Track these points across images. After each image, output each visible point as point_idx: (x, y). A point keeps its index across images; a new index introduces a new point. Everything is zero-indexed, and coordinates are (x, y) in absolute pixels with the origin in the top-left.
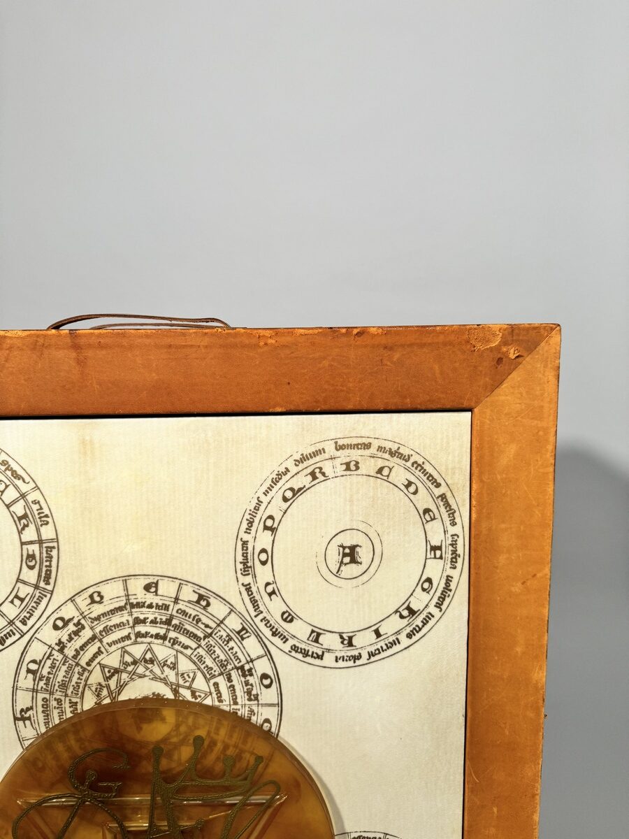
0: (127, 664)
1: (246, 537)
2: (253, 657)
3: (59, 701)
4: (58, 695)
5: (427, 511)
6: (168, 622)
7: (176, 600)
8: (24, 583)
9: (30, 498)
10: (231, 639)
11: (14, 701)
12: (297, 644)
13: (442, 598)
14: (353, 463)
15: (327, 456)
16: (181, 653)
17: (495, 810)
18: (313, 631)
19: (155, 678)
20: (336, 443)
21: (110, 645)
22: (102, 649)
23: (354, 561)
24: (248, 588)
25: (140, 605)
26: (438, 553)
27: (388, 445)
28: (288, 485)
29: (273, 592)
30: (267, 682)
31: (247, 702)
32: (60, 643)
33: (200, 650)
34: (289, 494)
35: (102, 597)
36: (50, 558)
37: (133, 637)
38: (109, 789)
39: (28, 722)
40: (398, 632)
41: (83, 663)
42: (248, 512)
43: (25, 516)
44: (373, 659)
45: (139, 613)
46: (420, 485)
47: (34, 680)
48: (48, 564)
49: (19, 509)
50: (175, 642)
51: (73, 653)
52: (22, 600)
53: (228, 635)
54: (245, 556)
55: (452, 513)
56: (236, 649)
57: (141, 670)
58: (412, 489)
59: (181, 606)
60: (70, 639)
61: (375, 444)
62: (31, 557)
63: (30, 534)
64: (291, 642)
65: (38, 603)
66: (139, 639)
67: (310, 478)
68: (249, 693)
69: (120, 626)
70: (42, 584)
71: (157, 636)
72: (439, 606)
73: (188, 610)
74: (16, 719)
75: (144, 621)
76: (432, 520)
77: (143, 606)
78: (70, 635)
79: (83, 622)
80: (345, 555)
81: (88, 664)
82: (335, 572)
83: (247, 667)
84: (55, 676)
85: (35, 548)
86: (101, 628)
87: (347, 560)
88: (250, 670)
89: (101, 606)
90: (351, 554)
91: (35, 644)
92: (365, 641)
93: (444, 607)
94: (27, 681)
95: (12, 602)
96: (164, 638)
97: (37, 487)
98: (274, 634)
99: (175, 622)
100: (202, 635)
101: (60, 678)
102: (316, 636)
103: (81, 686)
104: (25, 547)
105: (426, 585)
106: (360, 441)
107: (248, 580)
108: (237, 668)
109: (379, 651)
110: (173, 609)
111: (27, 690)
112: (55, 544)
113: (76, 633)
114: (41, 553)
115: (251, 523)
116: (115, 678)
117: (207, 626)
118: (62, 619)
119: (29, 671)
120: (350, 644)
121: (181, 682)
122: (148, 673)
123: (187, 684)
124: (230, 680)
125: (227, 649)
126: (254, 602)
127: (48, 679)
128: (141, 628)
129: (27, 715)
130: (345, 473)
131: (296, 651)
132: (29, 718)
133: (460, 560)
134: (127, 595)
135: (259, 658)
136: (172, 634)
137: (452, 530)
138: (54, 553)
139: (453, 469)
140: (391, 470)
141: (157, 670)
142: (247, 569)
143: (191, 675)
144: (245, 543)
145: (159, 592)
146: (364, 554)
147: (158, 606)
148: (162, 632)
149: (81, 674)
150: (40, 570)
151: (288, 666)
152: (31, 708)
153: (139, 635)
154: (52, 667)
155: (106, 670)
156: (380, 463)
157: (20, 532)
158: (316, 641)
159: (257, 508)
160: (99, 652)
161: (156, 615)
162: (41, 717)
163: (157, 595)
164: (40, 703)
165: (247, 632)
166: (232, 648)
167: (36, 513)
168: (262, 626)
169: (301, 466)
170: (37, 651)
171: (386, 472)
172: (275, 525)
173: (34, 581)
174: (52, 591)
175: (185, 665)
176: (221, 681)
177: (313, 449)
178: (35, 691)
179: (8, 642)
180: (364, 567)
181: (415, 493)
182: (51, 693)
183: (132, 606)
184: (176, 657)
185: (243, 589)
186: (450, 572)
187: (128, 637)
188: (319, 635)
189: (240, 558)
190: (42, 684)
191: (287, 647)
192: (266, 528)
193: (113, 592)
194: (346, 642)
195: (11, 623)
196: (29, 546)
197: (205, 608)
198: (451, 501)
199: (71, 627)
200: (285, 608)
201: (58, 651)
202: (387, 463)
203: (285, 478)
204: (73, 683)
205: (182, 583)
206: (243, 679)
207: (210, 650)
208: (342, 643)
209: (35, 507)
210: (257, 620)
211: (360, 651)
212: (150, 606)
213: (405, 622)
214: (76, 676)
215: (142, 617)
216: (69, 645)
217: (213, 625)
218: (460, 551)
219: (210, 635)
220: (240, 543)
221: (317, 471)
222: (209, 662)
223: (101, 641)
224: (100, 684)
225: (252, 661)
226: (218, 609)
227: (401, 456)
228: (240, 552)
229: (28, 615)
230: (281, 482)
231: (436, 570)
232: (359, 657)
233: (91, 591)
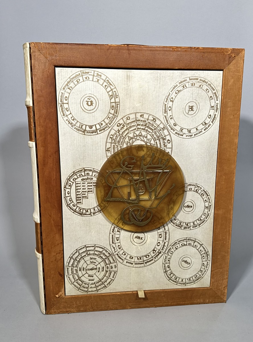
0: (135, 136)
1: (166, 103)
2: (166, 135)
3: (117, 146)
4: (117, 144)
5: (211, 97)
6: (146, 125)
7: (148, 120)
8: (111, 113)
9: (113, 90)
10: (161, 130)
11: (106, 146)
12: (177, 132)
13: (213, 120)
14: (193, 84)
15: (187, 82)
16: (148, 134)
17: (224, 177)
18: (181, 129)
19: (142, 140)
20: (190, 78)
21: (131, 131)
22: (129, 132)
23: (192, 110)
24: (166, 117)
25: (139, 120)
26: (213, 108)
27: (202, 79)
28: (177, 89)
29: (172, 118)
30: (169, 142)
31: (164, 147)
32: (118, 130)
33: (153, 133)
34: (177, 92)
35: (130, 118)
36: (117, 107)
37: (137, 129)
38: (130, 167)
39: (109, 152)
40: (202, 129)
41: (124, 136)
42: (167, 96)
43: (112, 95)
44: (195, 136)
45: (138, 123)
46: (210, 90)
47: (111, 140)
48: (117, 108)
49: (111, 93)
50: (147, 130)
51: (122, 133)
52: (110, 118)
53: (160, 129)
54: (165, 108)
55: (217, 98)
56: (162, 133)
57: (138, 138)
58: (208, 91)
59: (149, 121)
60: (121, 129)
61: (199, 79)
62: (113, 106)
63: (113, 100)
64: (175, 131)
65: (114, 119)
66: (138, 130)
67: (182, 87)
68: (164, 144)
69: (134, 126)
70: (115, 114)
71: (143, 129)
72: (212, 122)
73: (150, 122)
74: (106, 151)
75: (140, 125)
76: (212, 99)
77: (140, 121)
78: (121, 128)
79: (124, 125)
80: (190, 108)
81: (125, 136)
82: (187, 113)
83: (164, 138)
84: (117, 139)
85: (114, 104)
86: (129, 126)
87: (190, 110)
88: (165, 138)
89: (129, 120)
90: (191, 108)
91: (112, 130)
92: (194, 131)
93: (213, 122)
94: (110, 140)
95: (107, 119)
96: (144, 129)
97: (115, 88)
98: (171, 129)
99: (147, 125)
100: (154, 129)
101: (118, 140)
102: (182, 130)
103: (123, 142)
104: (111, 104)
105: (210, 117)
106: (195, 78)
107: (166, 115)
108: (162, 138)
109: (197, 134)
110: (147, 122)
111: (109, 143)
112: (119, 103)
113: (123, 128)
114: (115, 106)
115: (167, 99)
116: (132, 140)
117: (155, 127)
118: (119, 124)
119: (110, 138)
120: (190, 132)
121: (148, 141)
122: (140, 139)
123: (149, 142)
124: (160, 141)
125: (160, 133)
126: (167, 120)
127: (115, 140)
128: (139, 127)
129: (109, 150)
130: (191, 86)
131: (177, 134)
132: (109, 151)
133: (218, 110)
134: (136, 118)
135: (167, 135)
136: (146, 129)
137: (217, 102)
138: (119, 106)
139: (218, 86)
140: (203, 86)
141: (142, 138)
142: (166, 112)
143: (150, 140)
144: (165, 105)
145: (144, 117)
146: (195, 108)
147: (143, 121)
148: (144, 128)
149: (123, 139)
150: (115, 110)
151: (174, 137)
152: (110, 148)
153: (138, 128)
154: (116, 137)
155: (130, 138)
156: (200, 84)
157: (110, 100)
158: (182, 131)
159: (169, 96)
160: (128, 133)
161: (143, 123)
162: (112, 150)
163: (143, 118)
164: (112, 146)
165: (165, 128)
166: (161, 133)
167: (115, 94)
168: (168, 127)
169: (181, 84)
170: (113, 132)
171: (201, 86)
172: (173, 100)
173: (113, 113)
174: (117, 116)
175: (149, 137)
176: (158, 141)
177: (184, 80)
178: (111, 143)
179: (106, 129)
180: (195, 112)
181: (208, 92)
182: (115, 144)
183: (137, 121)
184: (147, 135)
185: (164, 117)
186: (215, 113)
187: (135, 129)
188: (182, 129)
189: (164, 109)
190: (113, 141)
191: (174, 133)
192: (171, 101)
193: (132, 116)
194: (189, 131)
195: (107, 124)
196: (112, 104)
197: (155, 122)
198: (217, 94)
199: (122, 126)
200: (174, 122)
201: (118, 132)
202: (202, 84)
203: (176, 87)
204: (121, 141)
205: (150, 115)
206: (163, 141)
207: (155, 133)
208: (188, 132)
209: (115, 93)
210: (167, 125)
211: (192, 134)
212: (141, 121)
213: (204, 126)
214: (122, 139)
215: (139, 124)
216: (121, 131)
217: (157, 126)
218: (218, 108)
219: (156, 129)
220: (164, 105)
221: (184, 85)
222: (155, 136)
223: (129, 130)
224: (128, 142)
225: (166, 136)
226: (158, 122)
227: (205, 82)
228: (164, 107)
229: (111, 122)
230: (175, 88)
231: (212, 113)
232: (192, 135)
233: (127, 116)
